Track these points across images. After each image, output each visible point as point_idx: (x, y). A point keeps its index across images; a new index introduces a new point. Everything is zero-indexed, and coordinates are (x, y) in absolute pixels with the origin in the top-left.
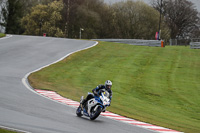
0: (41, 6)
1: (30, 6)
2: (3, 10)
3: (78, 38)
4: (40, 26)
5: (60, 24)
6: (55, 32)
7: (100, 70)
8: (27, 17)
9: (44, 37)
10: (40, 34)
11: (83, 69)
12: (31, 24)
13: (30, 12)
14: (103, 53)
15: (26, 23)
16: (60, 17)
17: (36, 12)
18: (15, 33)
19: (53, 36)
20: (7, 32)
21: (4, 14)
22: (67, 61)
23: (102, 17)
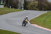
0: (32, 3)
1: (30, 3)
2: (23, 4)
3: (42, 11)
4: (32, 8)
5: (37, 7)
6: (36, 9)
7: (48, 19)
8: (29, 6)
9: (33, 11)
10: (32, 10)
11: (43, 19)
12: (30, 7)
13: (30, 4)
14: (49, 14)
15: (29, 7)
16: (37, 5)
17: (31, 4)
18: (26, 10)
19: (36, 10)
20: (24, 9)
21: (23, 5)
22: (39, 17)
23: (48, 5)
